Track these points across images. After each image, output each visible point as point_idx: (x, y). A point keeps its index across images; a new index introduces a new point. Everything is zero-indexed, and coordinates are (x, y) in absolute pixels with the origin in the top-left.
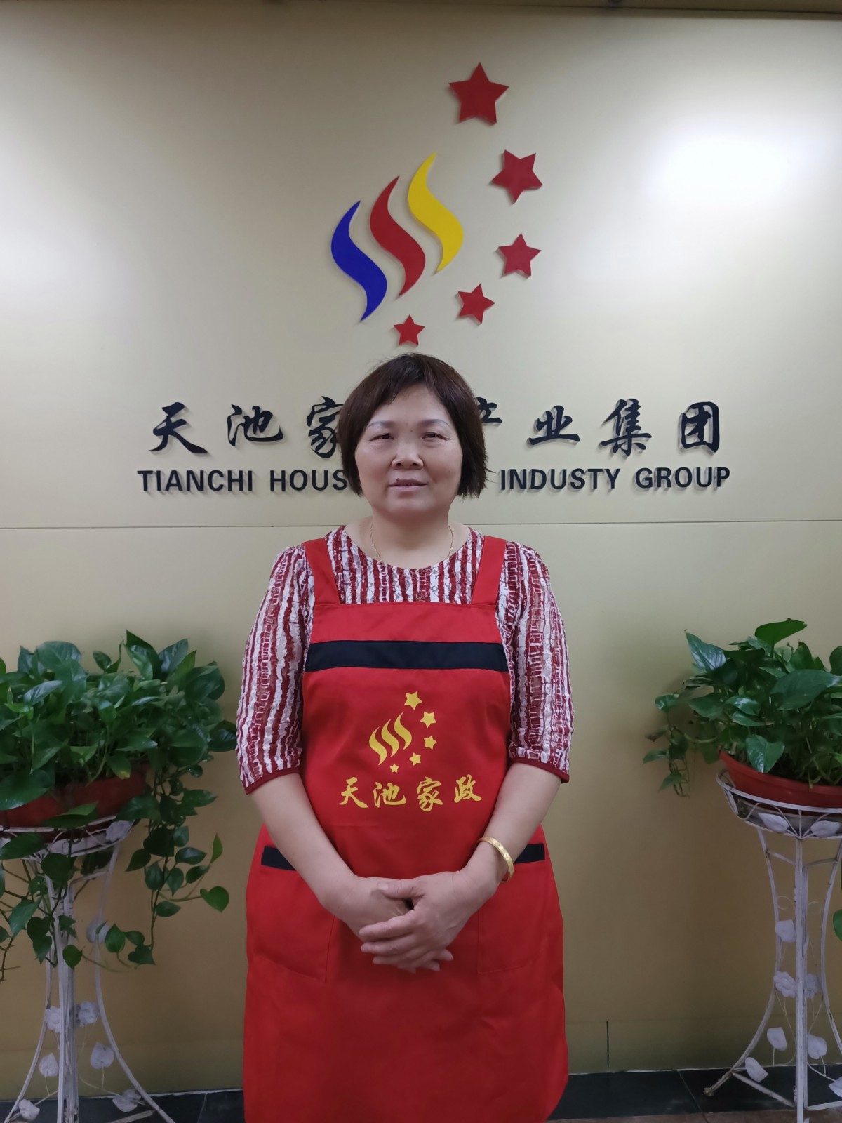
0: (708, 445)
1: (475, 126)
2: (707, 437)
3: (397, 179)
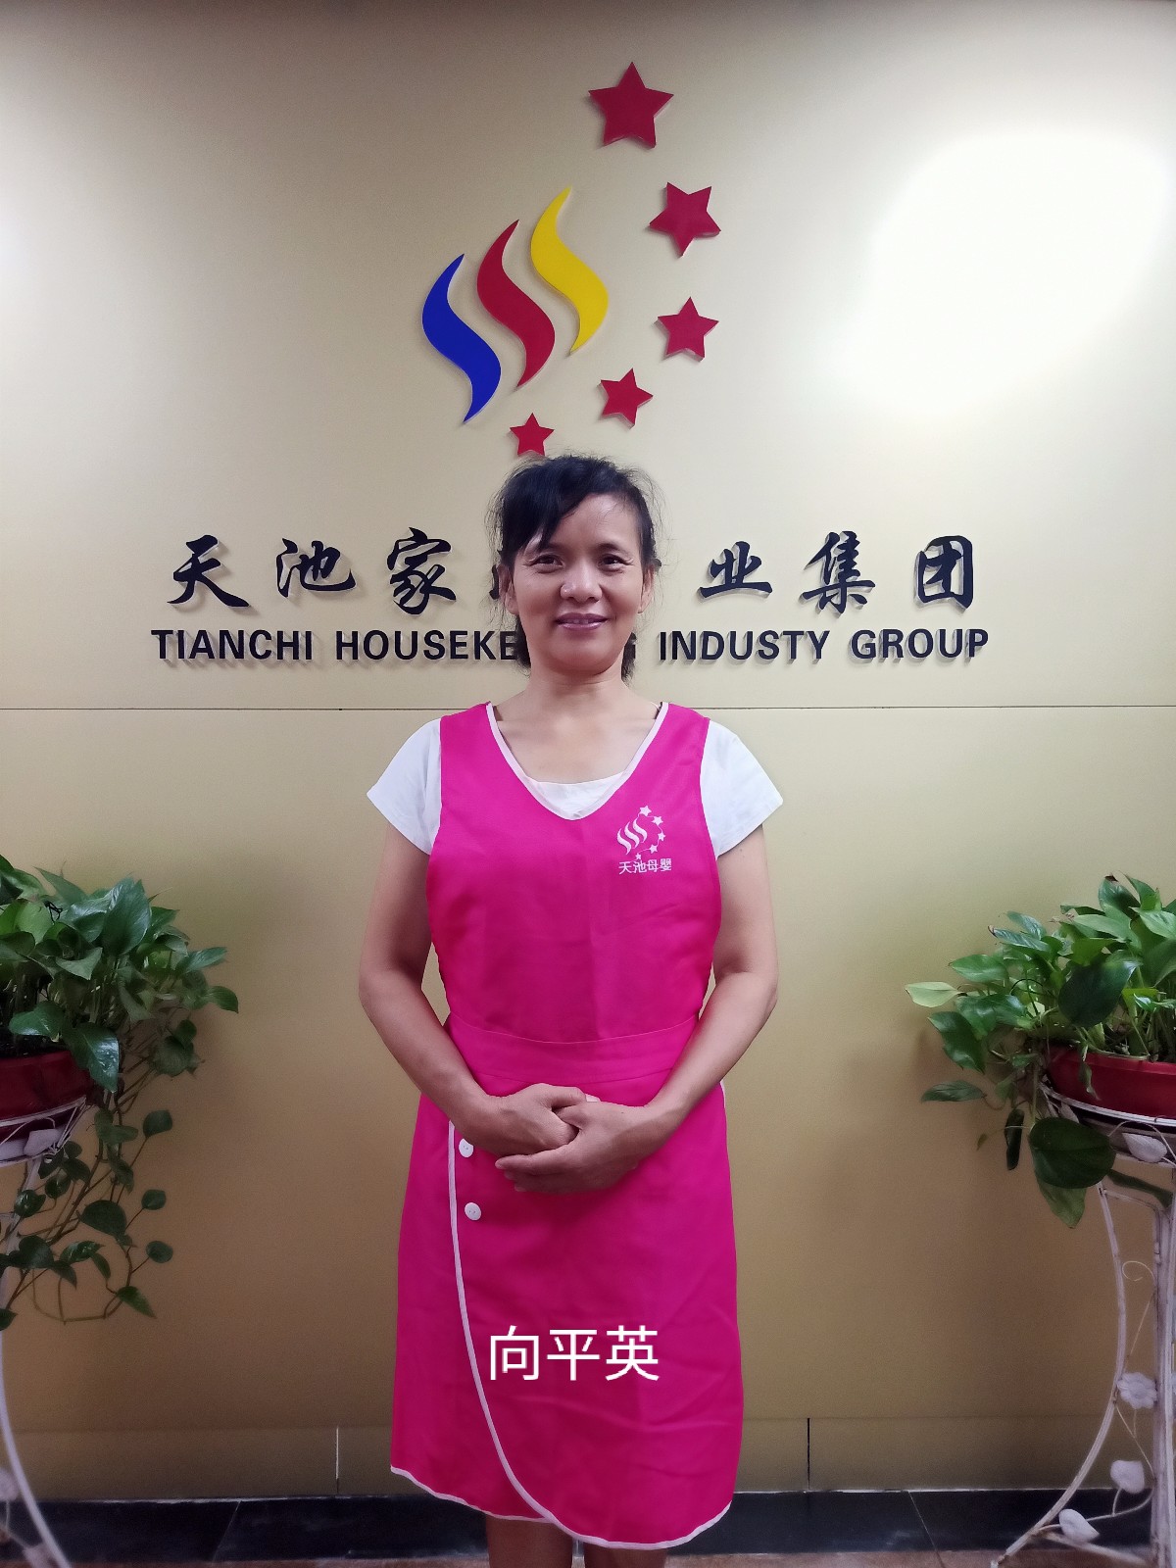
0: (957, 597)
1: (625, 150)
2: (956, 586)
3: (516, 223)
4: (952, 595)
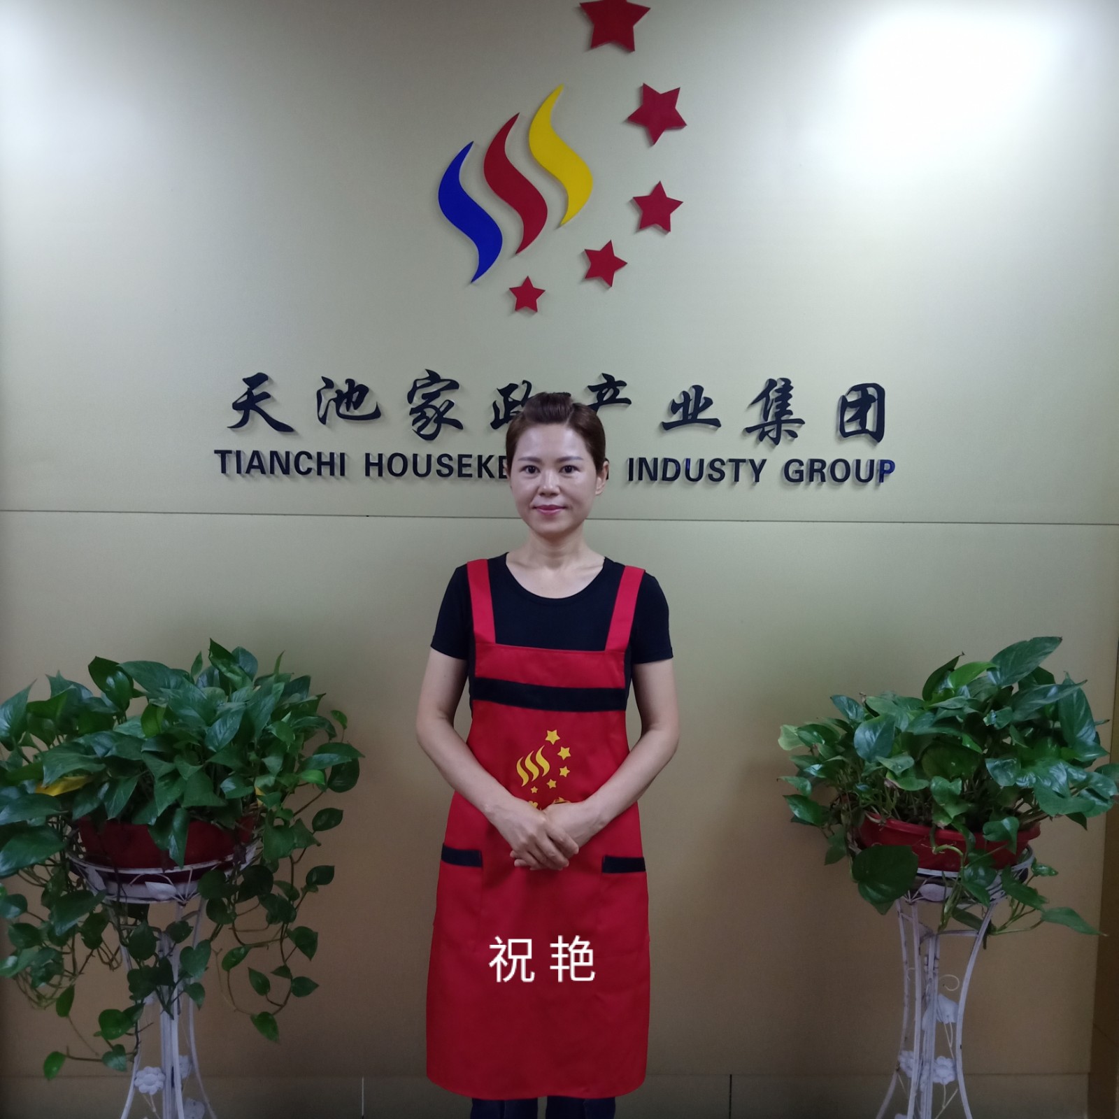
0: (871, 433)
1: (609, 53)
2: (870, 425)
3: (517, 116)
4: (867, 432)
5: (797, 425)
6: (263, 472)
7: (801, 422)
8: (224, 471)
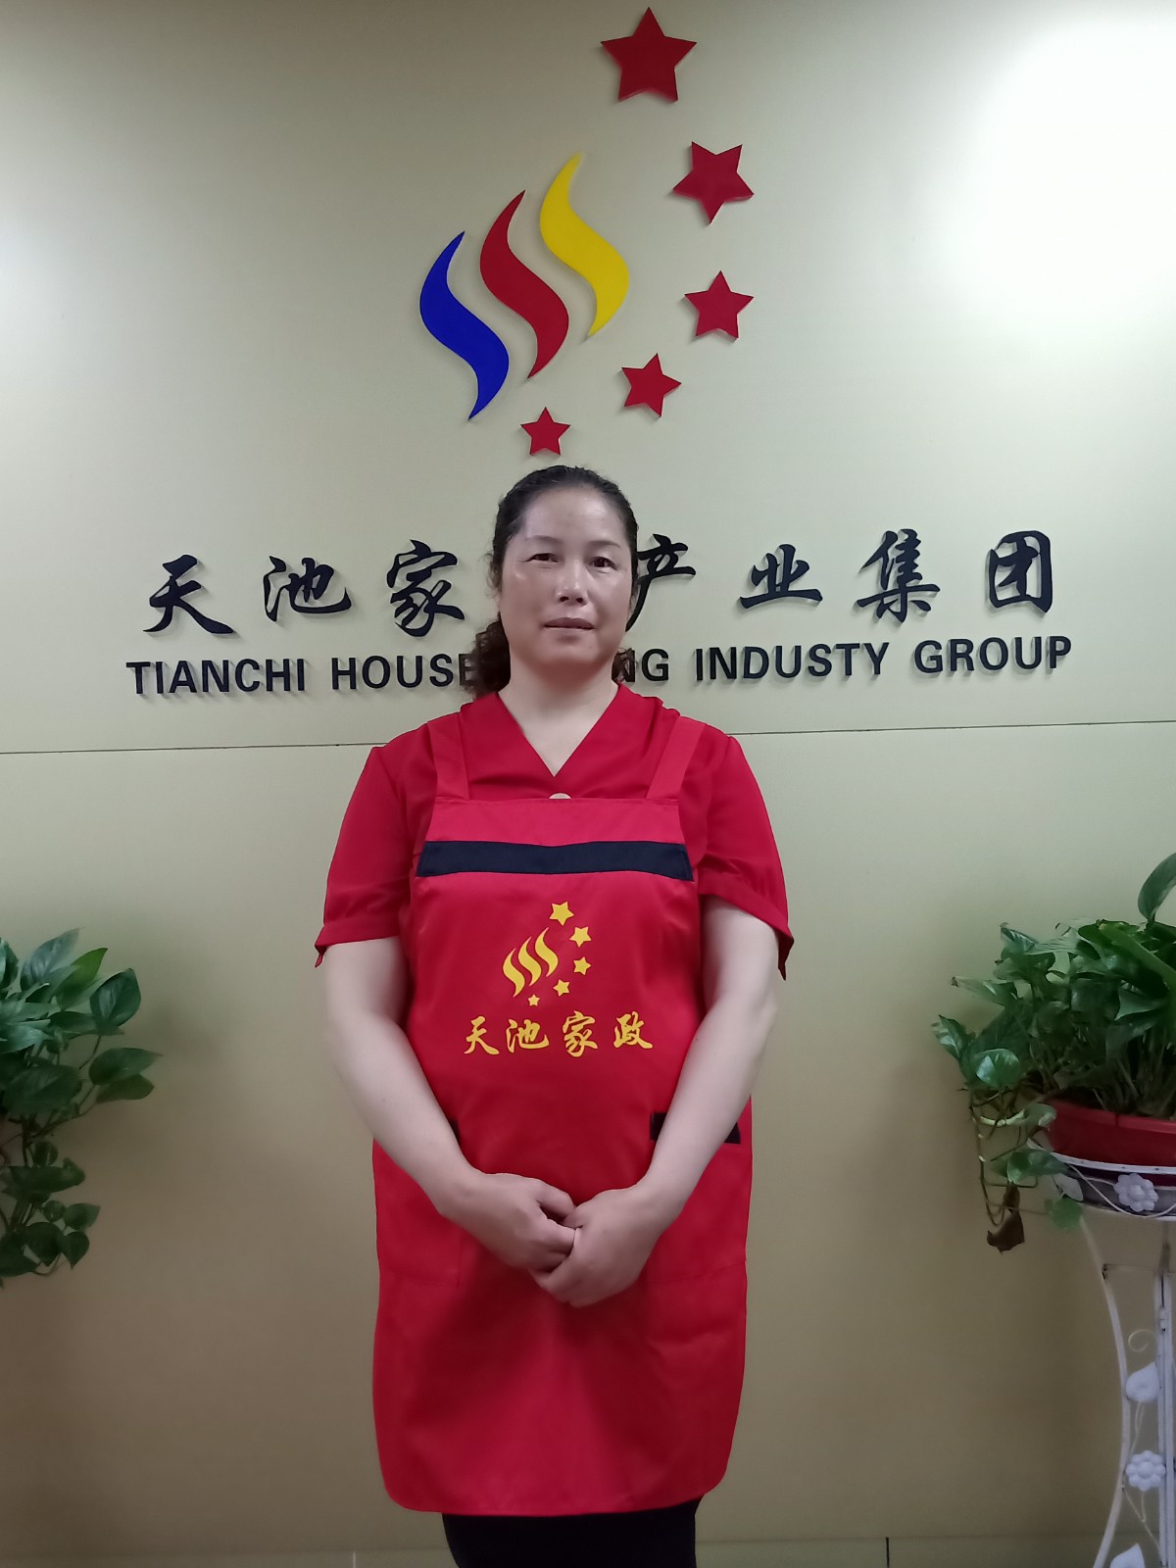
1: (645, 103)
2: (1033, 588)
3: (522, 194)
4: (1029, 598)
5: (930, 593)
6: (193, 690)
7: (934, 588)
8: (140, 690)
